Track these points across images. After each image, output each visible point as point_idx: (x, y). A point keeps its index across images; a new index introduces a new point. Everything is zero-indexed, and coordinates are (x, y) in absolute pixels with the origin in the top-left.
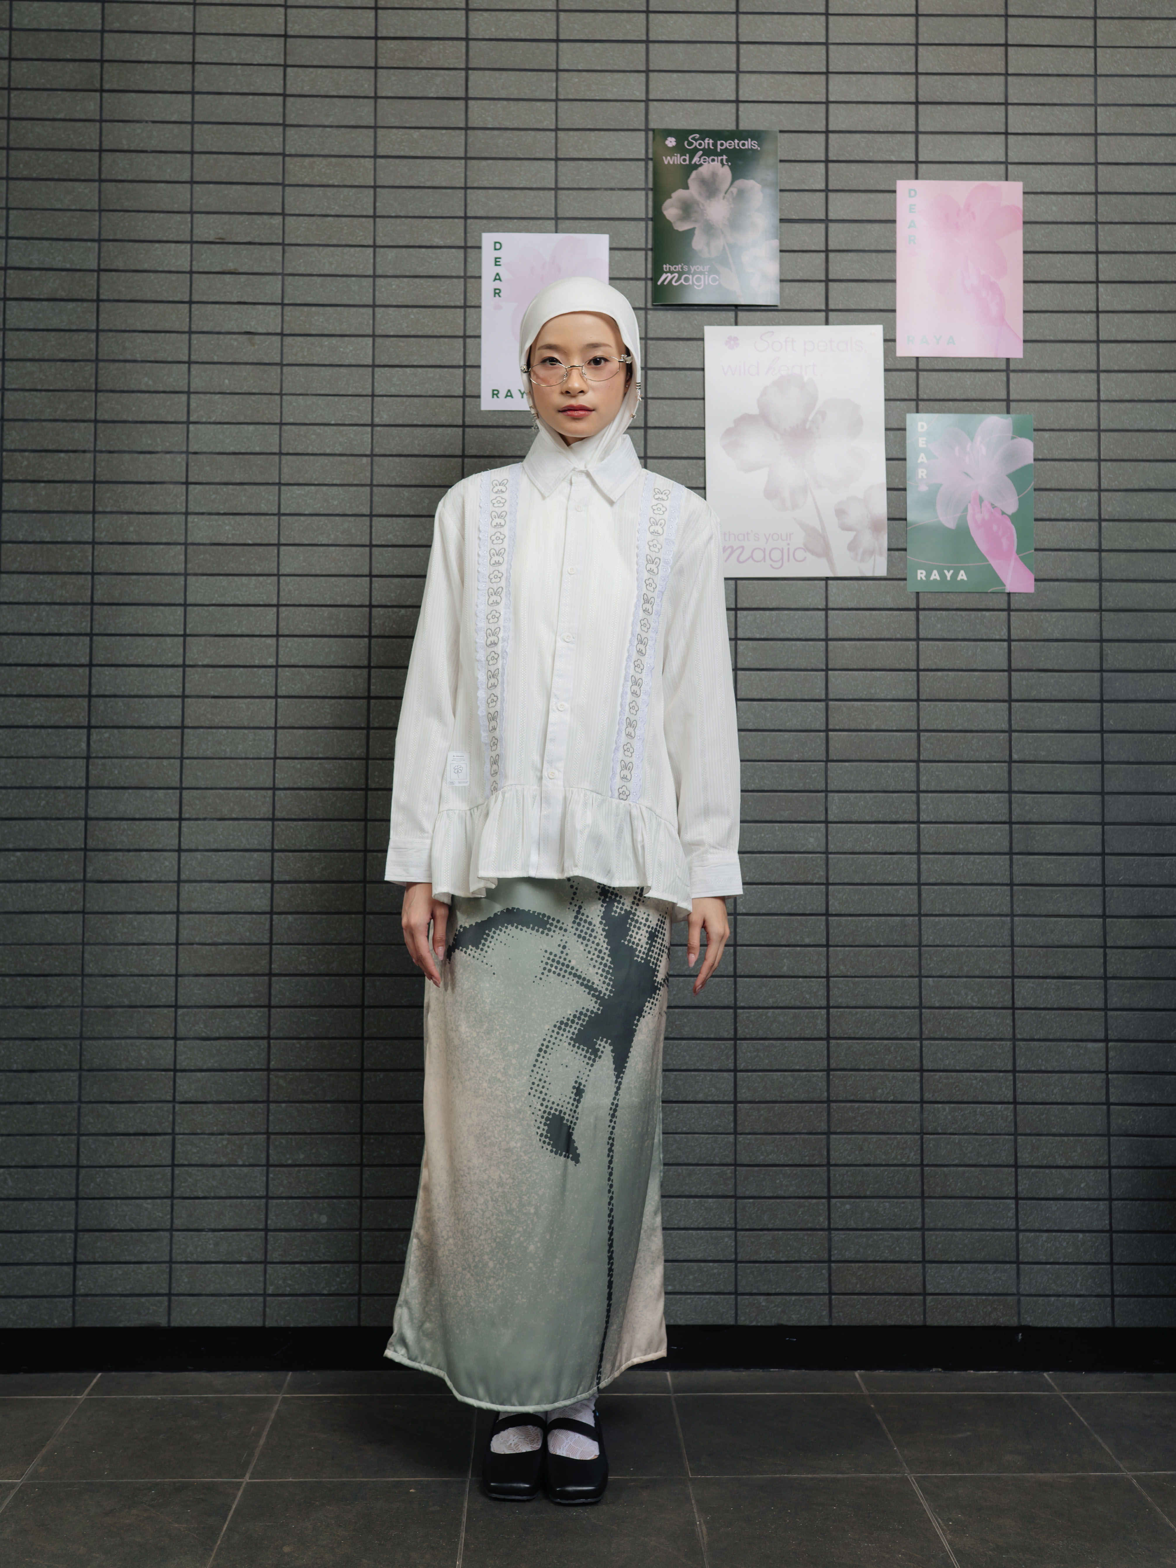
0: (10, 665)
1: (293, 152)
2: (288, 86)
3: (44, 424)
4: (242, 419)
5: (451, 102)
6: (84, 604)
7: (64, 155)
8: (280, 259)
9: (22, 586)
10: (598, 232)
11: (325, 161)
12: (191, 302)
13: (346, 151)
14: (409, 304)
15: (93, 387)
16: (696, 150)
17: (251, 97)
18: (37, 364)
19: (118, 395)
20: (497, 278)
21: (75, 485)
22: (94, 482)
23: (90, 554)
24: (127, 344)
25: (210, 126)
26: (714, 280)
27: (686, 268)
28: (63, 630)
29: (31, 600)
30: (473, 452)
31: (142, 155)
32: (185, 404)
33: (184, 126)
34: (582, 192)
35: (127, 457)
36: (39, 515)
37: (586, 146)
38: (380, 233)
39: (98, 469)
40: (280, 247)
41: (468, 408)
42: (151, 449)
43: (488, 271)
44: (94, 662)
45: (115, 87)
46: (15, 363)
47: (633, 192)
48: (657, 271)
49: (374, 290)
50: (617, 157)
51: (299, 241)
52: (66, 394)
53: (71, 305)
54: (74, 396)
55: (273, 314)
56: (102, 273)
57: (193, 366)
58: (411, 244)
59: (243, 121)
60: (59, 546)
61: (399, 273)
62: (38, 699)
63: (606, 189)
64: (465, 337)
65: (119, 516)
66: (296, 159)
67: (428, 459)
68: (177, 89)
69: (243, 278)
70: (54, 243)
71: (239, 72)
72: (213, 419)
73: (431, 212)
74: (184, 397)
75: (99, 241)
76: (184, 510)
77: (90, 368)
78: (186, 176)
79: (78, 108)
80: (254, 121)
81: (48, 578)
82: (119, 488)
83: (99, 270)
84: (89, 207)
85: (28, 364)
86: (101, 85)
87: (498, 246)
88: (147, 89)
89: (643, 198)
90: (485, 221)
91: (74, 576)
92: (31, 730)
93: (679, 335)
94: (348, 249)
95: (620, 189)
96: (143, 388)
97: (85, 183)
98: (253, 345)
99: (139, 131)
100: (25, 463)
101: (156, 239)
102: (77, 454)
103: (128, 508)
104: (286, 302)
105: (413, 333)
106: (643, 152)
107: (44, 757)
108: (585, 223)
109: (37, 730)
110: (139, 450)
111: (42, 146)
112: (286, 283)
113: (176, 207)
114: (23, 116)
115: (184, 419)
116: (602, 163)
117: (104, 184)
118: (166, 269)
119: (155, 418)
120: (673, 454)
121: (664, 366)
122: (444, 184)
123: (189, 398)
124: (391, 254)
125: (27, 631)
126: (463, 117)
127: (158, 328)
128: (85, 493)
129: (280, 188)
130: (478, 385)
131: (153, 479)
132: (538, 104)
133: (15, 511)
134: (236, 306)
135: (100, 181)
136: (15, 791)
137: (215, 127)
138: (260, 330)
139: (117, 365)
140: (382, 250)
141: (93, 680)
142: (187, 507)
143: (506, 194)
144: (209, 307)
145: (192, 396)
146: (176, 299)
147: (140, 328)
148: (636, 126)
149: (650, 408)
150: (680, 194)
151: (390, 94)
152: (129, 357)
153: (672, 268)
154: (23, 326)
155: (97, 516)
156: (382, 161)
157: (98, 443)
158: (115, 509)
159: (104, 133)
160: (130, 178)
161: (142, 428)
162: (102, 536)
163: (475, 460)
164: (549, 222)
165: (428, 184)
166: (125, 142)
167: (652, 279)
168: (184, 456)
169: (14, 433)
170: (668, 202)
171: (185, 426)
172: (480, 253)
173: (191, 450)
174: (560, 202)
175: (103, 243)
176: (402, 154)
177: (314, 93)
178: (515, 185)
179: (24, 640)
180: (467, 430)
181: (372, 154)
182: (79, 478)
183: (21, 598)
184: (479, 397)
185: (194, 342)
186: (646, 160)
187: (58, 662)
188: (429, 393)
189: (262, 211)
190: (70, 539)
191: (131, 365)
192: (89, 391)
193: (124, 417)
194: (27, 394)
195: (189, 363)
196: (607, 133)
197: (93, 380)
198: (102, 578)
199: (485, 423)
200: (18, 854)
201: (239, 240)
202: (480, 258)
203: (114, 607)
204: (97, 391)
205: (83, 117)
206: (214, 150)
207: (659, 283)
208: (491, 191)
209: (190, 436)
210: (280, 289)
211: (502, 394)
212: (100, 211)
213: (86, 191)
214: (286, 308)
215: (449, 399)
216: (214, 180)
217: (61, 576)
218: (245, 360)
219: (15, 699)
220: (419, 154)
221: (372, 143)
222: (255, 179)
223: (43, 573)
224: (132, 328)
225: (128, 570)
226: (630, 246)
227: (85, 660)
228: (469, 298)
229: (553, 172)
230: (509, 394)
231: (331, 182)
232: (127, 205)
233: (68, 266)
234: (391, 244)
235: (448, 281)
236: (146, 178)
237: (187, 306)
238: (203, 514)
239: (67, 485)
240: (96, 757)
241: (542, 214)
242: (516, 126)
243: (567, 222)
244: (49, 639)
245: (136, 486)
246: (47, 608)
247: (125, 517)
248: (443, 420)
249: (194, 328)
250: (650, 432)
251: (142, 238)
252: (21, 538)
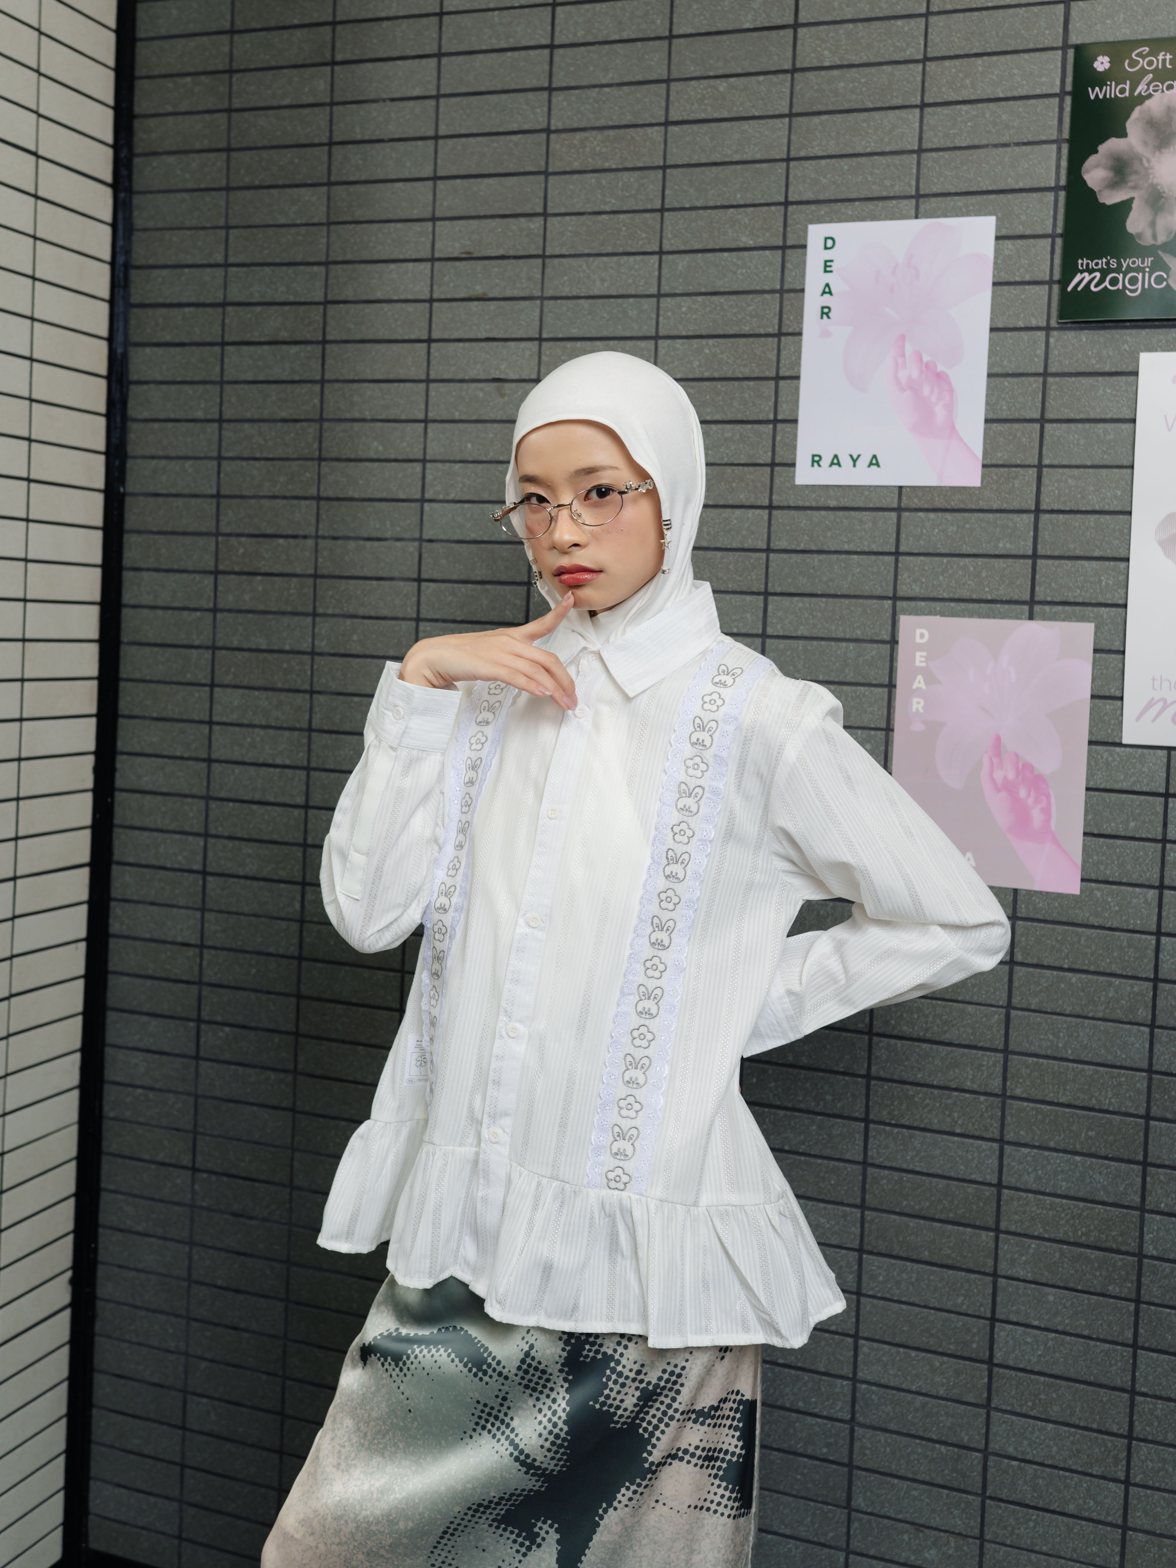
0: (222, 799)
1: (560, 126)
2: (557, 34)
3: (263, 501)
4: (486, 497)
5: (774, 33)
6: (301, 730)
7: (289, 153)
8: (539, 276)
9: (236, 703)
10: (979, 213)
11: (599, 136)
12: (430, 341)
13: (628, 119)
14: (704, 333)
15: (317, 454)
16: (1143, 72)
17: (509, 54)
18: (256, 426)
19: (343, 464)
20: (827, 290)
21: (294, 580)
22: (316, 576)
23: (308, 667)
24: (356, 398)
25: (458, 99)
26: (1159, 280)
27: (1114, 264)
28: (278, 761)
29: (245, 721)
30: (783, 544)
31: (378, 146)
32: (420, 475)
33: (427, 102)
34: (958, 153)
35: (352, 544)
36: (256, 616)
37: (968, 81)
38: (668, 233)
39: (320, 560)
40: (540, 261)
41: (777, 481)
42: (379, 535)
43: (814, 279)
44: (311, 803)
45: (349, 57)
46: (233, 425)
47: (1037, 148)
48: (1069, 270)
49: (658, 315)
50: (1016, 93)
51: (564, 251)
52: (286, 463)
53: (294, 349)
54: (295, 466)
55: (528, 352)
56: (329, 306)
57: (431, 426)
58: (710, 247)
59: (499, 88)
60: (276, 655)
61: (691, 289)
62: (250, 844)
63: (996, 146)
64: (778, 378)
65: (341, 620)
66: (564, 135)
67: (719, 554)
68: (420, 53)
69: (492, 305)
70: (277, 270)
71: (496, 19)
72: (452, 496)
73: (739, 199)
74: (418, 467)
75: (327, 264)
76: (414, 615)
77: (312, 430)
78: (428, 172)
79: (306, 90)
80: (514, 87)
81: (263, 695)
82: (343, 584)
83: (326, 303)
84: (316, 220)
85: (247, 426)
86: (333, 56)
87: (830, 243)
88: (385, 55)
89: (1054, 155)
90: (813, 207)
91: (291, 695)
92: (242, 881)
93: (1098, 367)
94: (625, 258)
95: (1018, 144)
96: (373, 455)
97: (312, 189)
98: (502, 395)
99: (375, 114)
100: (242, 550)
101: (392, 257)
102: (297, 541)
103: (352, 611)
104: (545, 336)
105: (707, 374)
106: (1058, 82)
107: (255, 915)
108: (960, 201)
109: (249, 882)
110: (366, 535)
111: (266, 143)
112: (546, 310)
113: (416, 214)
114: (245, 105)
115: (418, 496)
116: (992, 105)
117: (334, 188)
118: (402, 297)
119: (384, 495)
120: (1078, 553)
121: (1072, 416)
122: (758, 156)
123: (424, 468)
124: (683, 262)
125: (240, 759)
126: (789, 54)
127: (392, 376)
128: (305, 590)
129: (542, 177)
130: (794, 448)
131: (380, 574)
132: (899, 23)
133: (230, 611)
134: (483, 344)
135: (330, 184)
136: (225, 953)
137: (465, 100)
138: (512, 376)
139: (344, 425)
140: (670, 257)
141: (310, 826)
142: (418, 612)
143: (845, 164)
144: (452, 345)
145: (428, 465)
146: (413, 337)
147: (370, 377)
148: (1048, 43)
149: (1045, 481)
150: (1112, 145)
151: (690, 31)
152: (357, 415)
153: (1092, 265)
154: (242, 378)
155: (317, 619)
156: (676, 129)
157: (321, 526)
158: (337, 611)
159: (335, 120)
160: (363, 178)
161: (370, 507)
162: (322, 645)
163: (785, 556)
164: (905, 202)
165: (737, 158)
166: (358, 130)
167: (1059, 282)
168: (416, 544)
169: (230, 513)
170: (1092, 160)
171: (418, 504)
172: (805, 254)
173: (425, 537)
174: (924, 171)
175: (331, 267)
176: (703, 116)
177: (590, 39)
178: (859, 150)
179: (237, 769)
180: (775, 512)
181: (663, 120)
182: (298, 571)
183: (234, 718)
184: (793, 465)
185: (432, 393)
186: (1061, 95)
187: (272, 799)
188: (726, 460)
189: (519, 211)
190: (287, 648)
191: (360, 425)
192: (312, 459)
193: (350, 494)
194: (244, 463)
195: (426, 421)
196: (1002, 58)
197: (316, 445)
198: (322, 698)
199: (800, 503)
200: (227, 1029)
201: (489, 253)
202: (804, 262)
203: (334, 736)
204: (321, 459)
205: (311, 100)
206: (463, 132)
207: (1069, 289)
208: (823, 162)
209: (425, 518)
210: (537, 319)
211: (826, 462)
212: (329, 224)
213: (314, 199)
214: (544, 344)
215: (751, 469)
216: (462, 173)
217: (277, 694)
218: (492, 416)
219: (226, 842)
220: (726, 115)
221: (663, 104)
222: (512, 168)
223: (259, 689)
224: (362, 377)
225: (350, 690)
226: (1028, 232)
227: (300, 800)
228: (785, 321)
229: (917, 125)
230: (836, 461)
231: (607, 165)
232: (359, 214)
233: (291, 298)
234: (683, 248)
235: (758, 298)
236: (381, 176)
237: (425, 345)
238: (436, 621)
239: (286, 579)
240: (311, 922)
241: (897, 190)
242: (864, 59)
243: (933, 199)
244: (263, 771)
245: (361, 582)
246: (262, 732)
247: (348, 622)
248: (742, 497)
249: (433, 375)
250: (1044, 517)
251: (375, 257)
252: (235, 644)
